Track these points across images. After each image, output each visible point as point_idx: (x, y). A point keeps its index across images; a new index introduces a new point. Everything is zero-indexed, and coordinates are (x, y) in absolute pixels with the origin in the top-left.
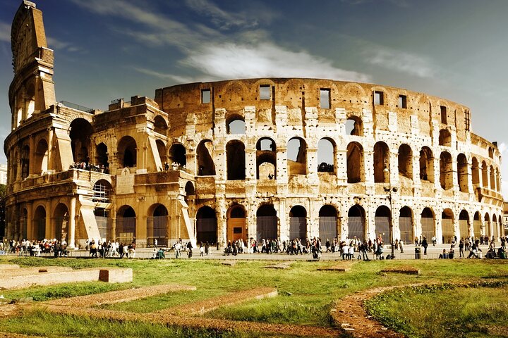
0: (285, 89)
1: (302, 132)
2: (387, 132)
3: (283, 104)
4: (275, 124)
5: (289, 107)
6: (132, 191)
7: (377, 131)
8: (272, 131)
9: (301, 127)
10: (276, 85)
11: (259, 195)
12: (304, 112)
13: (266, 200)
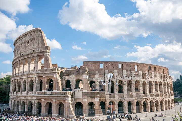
0: (126, 65)
1: (131, 78)
2: (152, 78)
3: (125, 70)
4: (123, 76)
5: (127, 71)
6: (82, 97)
7: (150, 78)
8: (122, 78)
9: (130, 77)
10: (123, 64)
11: (119, 98)
12: (131, 73)
13: (121, 100)
